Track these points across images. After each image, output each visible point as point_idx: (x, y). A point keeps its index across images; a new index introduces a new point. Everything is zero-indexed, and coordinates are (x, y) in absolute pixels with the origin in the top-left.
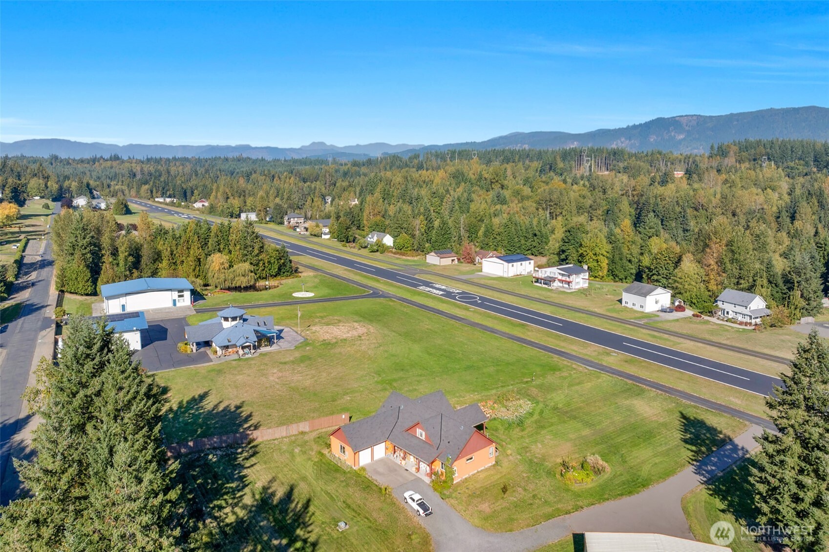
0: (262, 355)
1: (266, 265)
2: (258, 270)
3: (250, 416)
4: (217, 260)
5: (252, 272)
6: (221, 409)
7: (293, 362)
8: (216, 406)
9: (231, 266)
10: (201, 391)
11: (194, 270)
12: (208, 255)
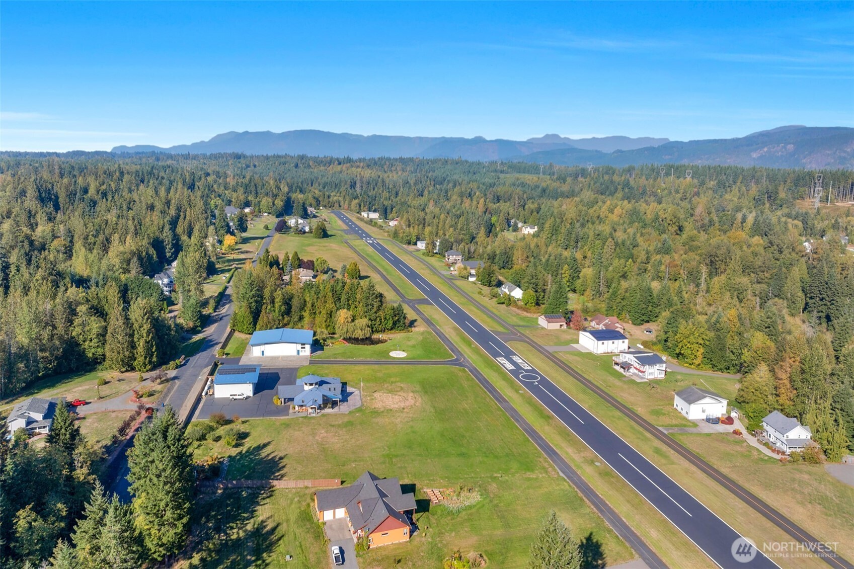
0: (323, 415)
1: (383, 320)
2: (375, 325)
3: (284, 467)
4: (343, 315)
5: (368, 326)
6: (270, 458)
7: (339, 426)
8: (268, 455)
9: (353, 321)
10: (266, 441)
11: (326, 321)
12: (338, 309)
